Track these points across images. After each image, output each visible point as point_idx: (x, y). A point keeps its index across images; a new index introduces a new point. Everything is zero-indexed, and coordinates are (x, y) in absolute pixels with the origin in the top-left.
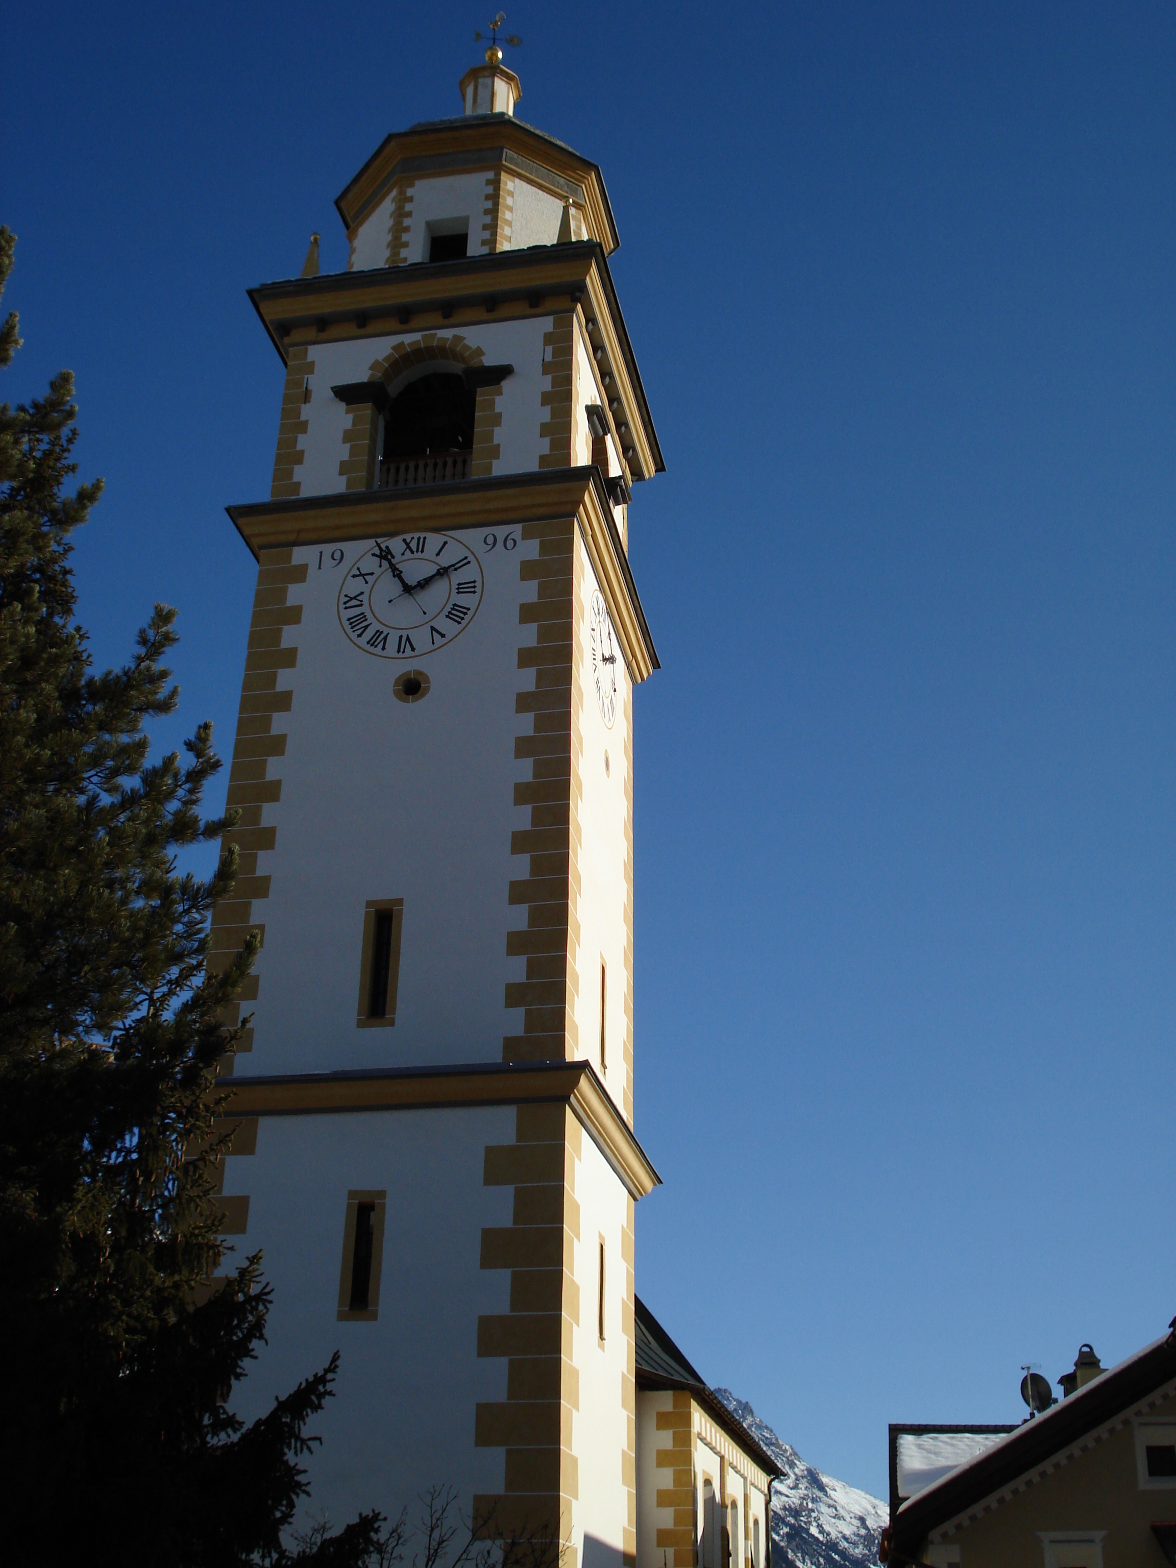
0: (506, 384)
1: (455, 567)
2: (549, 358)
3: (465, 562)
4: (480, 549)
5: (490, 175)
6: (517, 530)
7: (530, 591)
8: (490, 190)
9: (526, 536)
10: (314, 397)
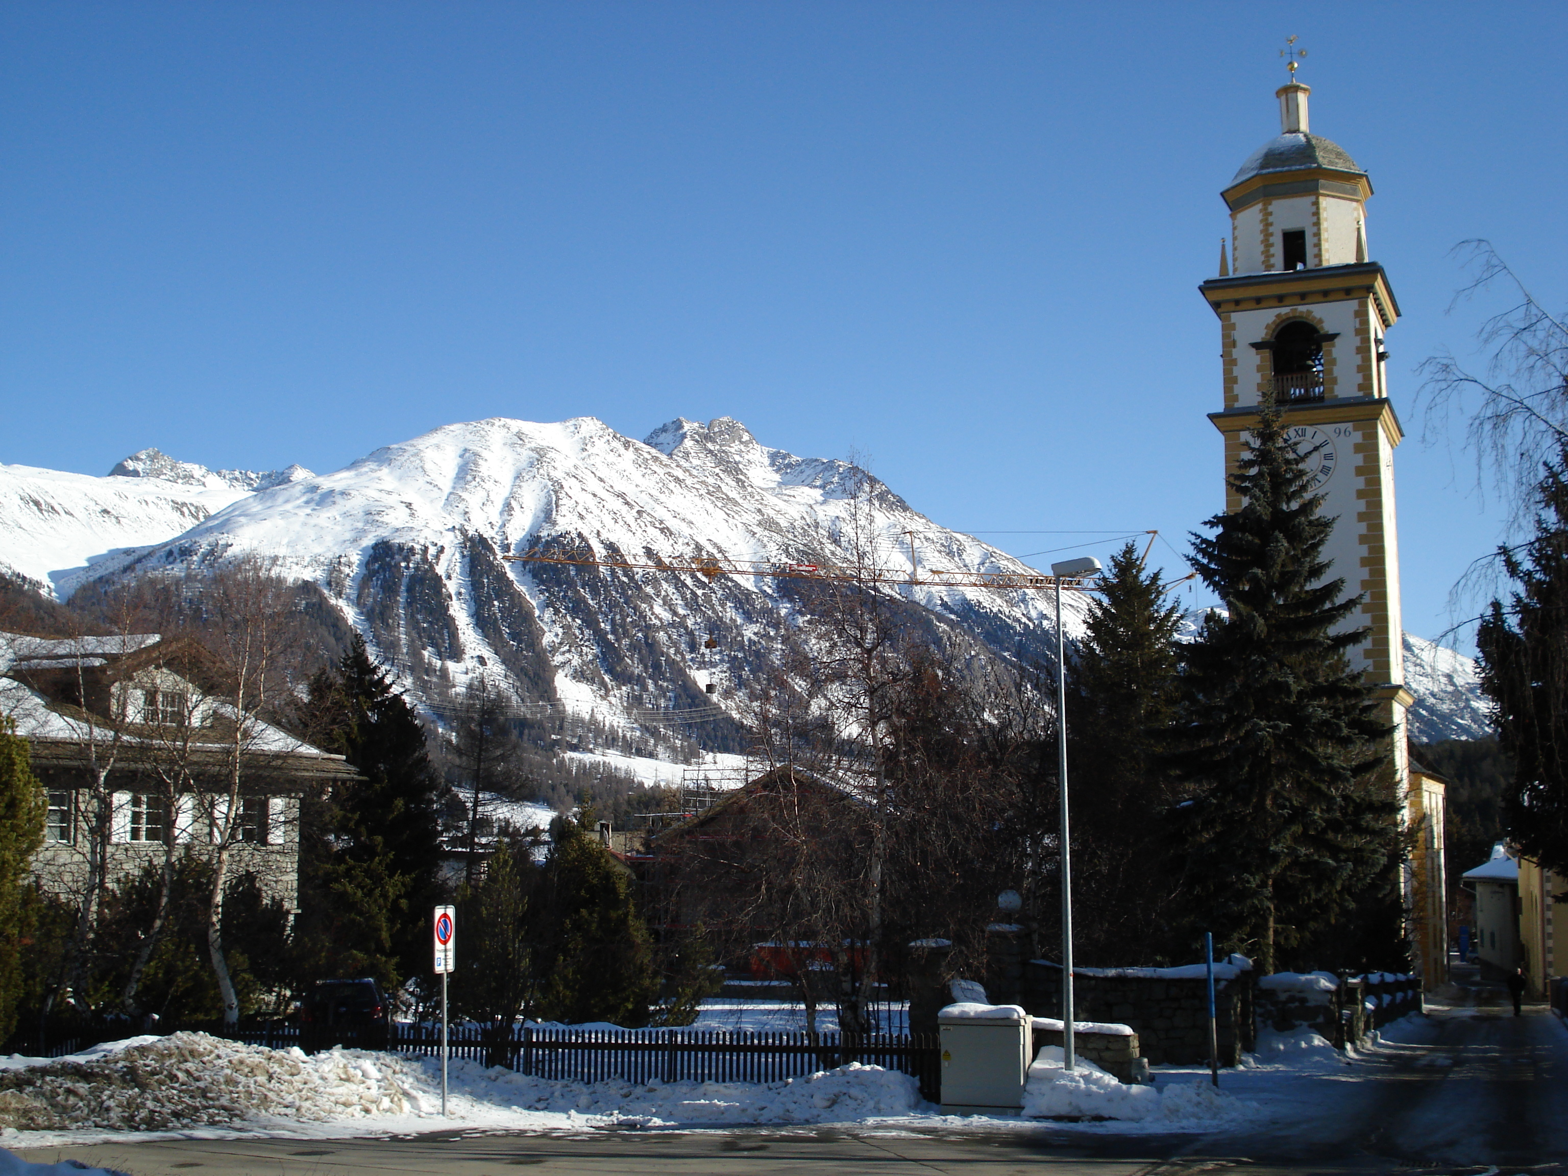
0: (1337, 340)
1: (1321, 446)
2: (1358, 326)
3: (1325, 444)
4: (1333, 436)
5: (1313, 198)
6: (1350, 425)
7: (1359, 460)
8: (1314, 209)
9: (1355, 430)
10: (1238, 344)
